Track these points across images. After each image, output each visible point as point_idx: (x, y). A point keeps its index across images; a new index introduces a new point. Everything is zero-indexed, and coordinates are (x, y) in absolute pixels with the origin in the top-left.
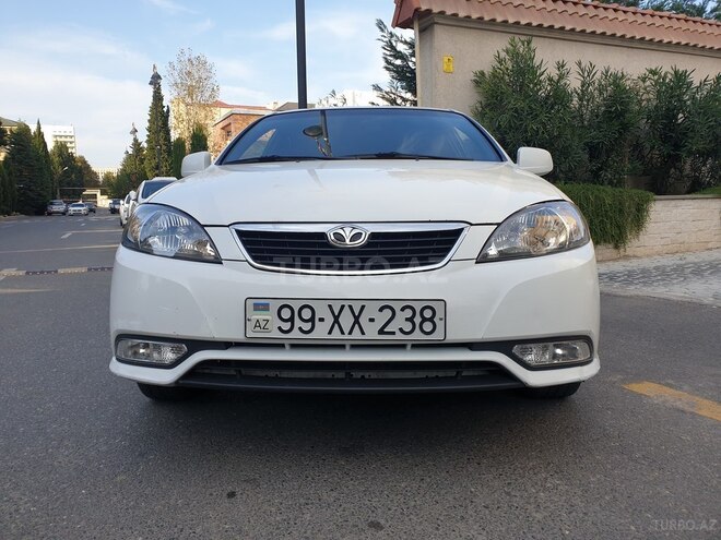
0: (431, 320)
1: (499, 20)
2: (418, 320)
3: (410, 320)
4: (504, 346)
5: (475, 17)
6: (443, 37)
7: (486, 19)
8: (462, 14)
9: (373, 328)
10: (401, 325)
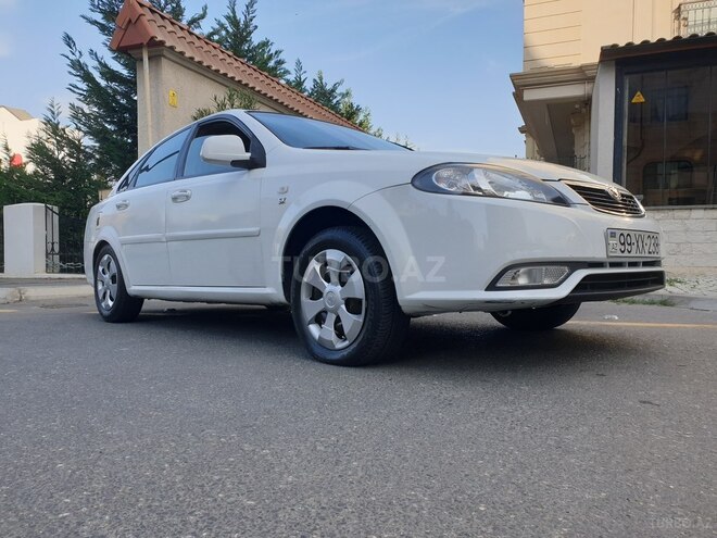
1: (214, 68)
3: (654, 245)
5: (197, 59)
6: (168, 71)
7: (205, 64)
8: (187, 55)
9: (646, 250)
10: (652, 247)
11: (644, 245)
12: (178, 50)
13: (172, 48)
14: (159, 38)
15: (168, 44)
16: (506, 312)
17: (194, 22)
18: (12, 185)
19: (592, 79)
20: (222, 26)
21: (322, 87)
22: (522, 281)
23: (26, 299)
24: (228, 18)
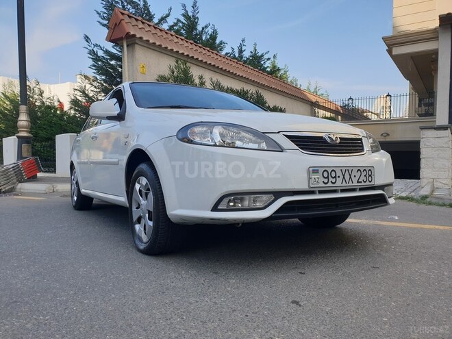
0: (371, 176)
1: (169, 48)
2: (367, 176)
5: (157, 44)
6: (139, 52)
7: (163, 46)
8: (151, 41)
9: (355, 180)
10: (363, 178)
11: (352, 176)
12: (145, 39)
13: (141, 38)
14: (132, 33)
15: (138, 36)
16: (239, 224)
17: (163, 19)
18: (63, 123)
19: (436, 38)
20: (178, 20)
21: (255, 54)
22: (246, 204)
23: (57, 191)
24: (183, 15)
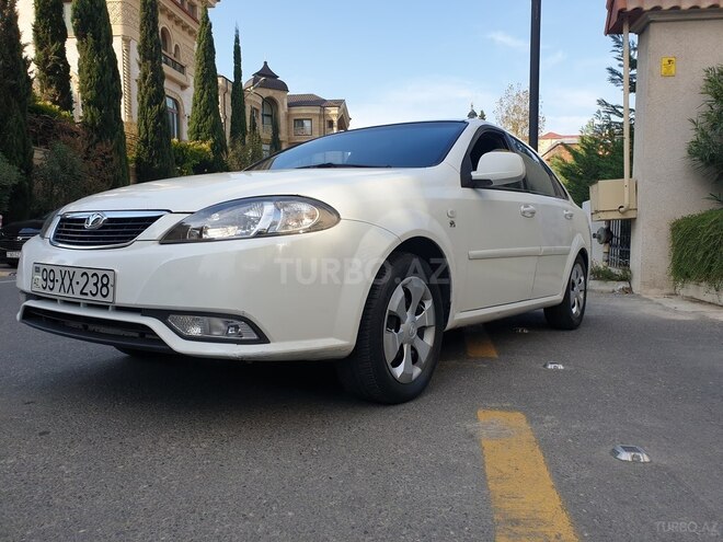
0: (106, 285)
2: (99, 285)
3: (96, 284)
4: (162, 314)
5: (705, 6)
6: (662, 36)
8: (686, 6)
9: (77, 289)
10: (90, 288)
11: (74, 283)
12: (666, 8)
13: (658, 9)
15: (646, 7)
